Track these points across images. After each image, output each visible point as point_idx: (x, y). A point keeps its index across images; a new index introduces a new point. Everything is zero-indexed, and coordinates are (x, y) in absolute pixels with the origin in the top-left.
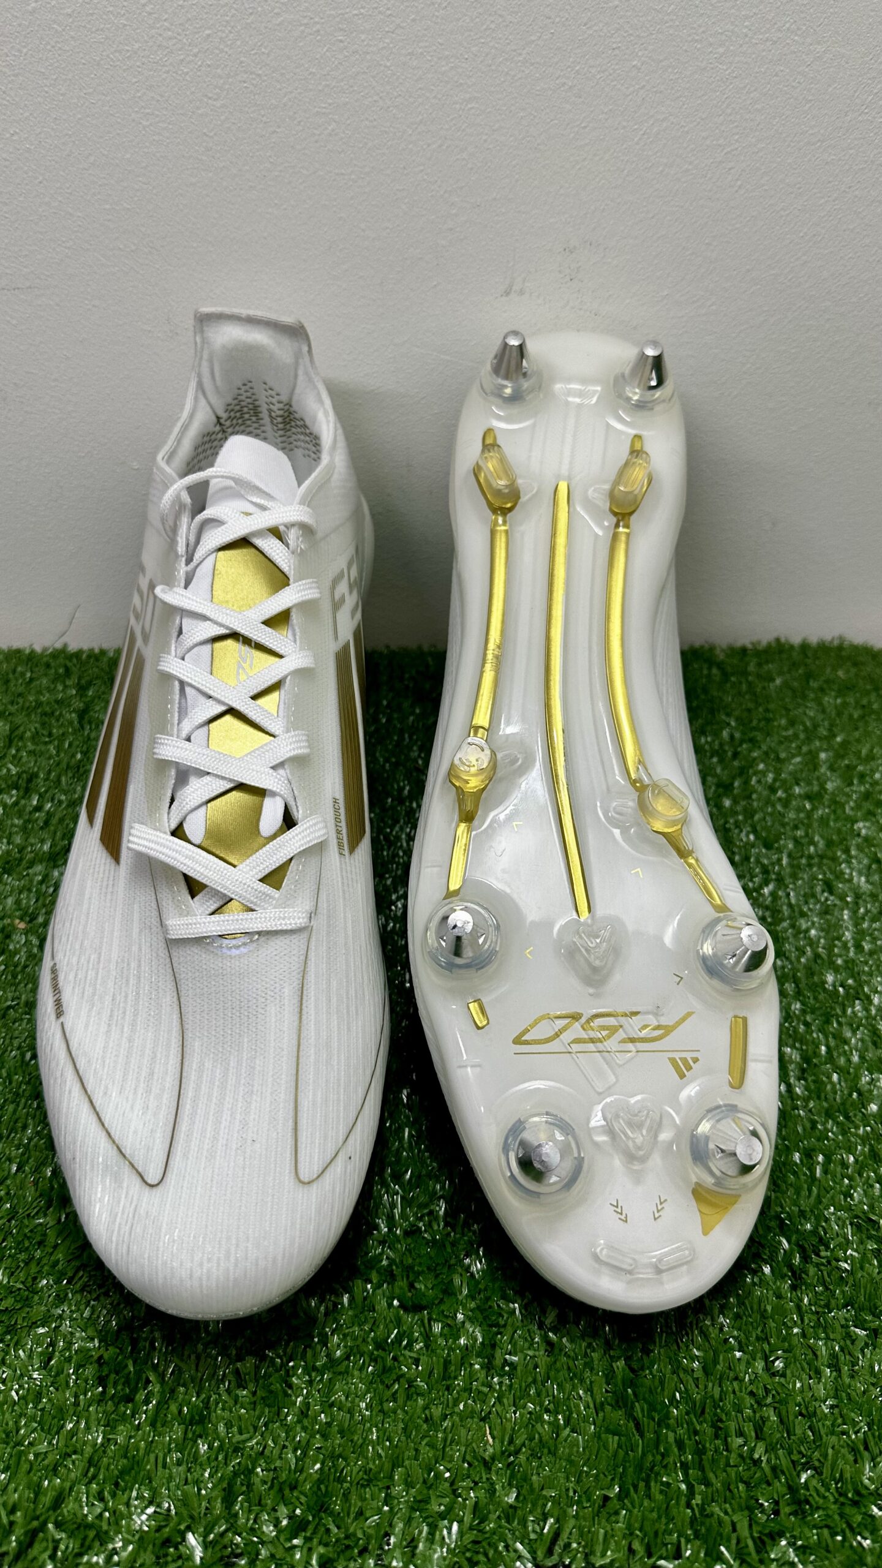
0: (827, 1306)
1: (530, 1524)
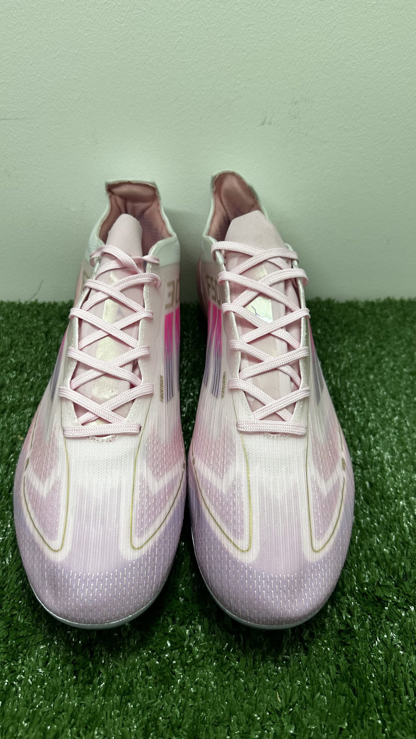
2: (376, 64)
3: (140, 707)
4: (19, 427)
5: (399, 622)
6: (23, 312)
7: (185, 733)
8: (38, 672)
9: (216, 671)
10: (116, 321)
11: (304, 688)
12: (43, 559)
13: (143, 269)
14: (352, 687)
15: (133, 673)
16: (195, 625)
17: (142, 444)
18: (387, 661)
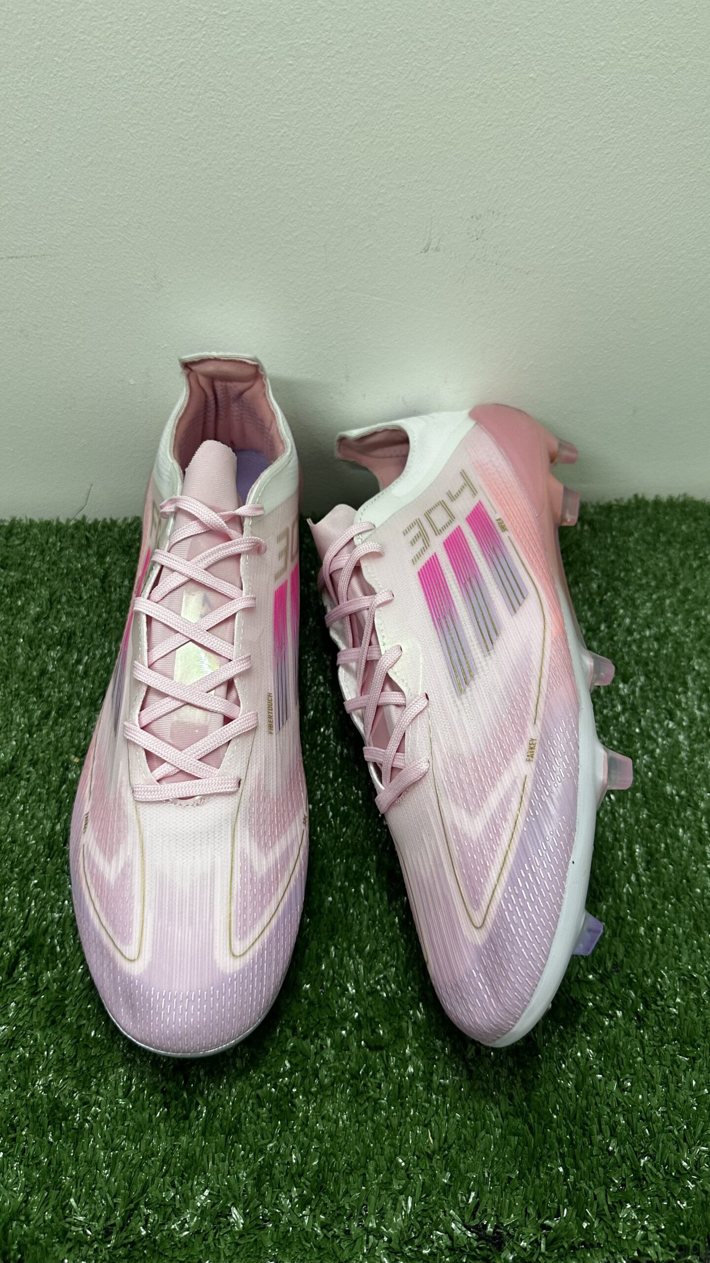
0: (661, 1041)
1: (459, 1195)
2: (609, 156)
3: (251, 1151)
4: (72, 742)
5: (600, 1034)
6: (64, 540)
7: (308, 1183)
8: (117, 1103)
9: (349, 1101)
10: (202, 616)
11: (464, 1126)
12: (114, 969)
13: (239, 529)
14: (528, 1124)
15: (241, 1104)
16: (323, 1040)
17: (242, 804)
18: (577, 1088)
